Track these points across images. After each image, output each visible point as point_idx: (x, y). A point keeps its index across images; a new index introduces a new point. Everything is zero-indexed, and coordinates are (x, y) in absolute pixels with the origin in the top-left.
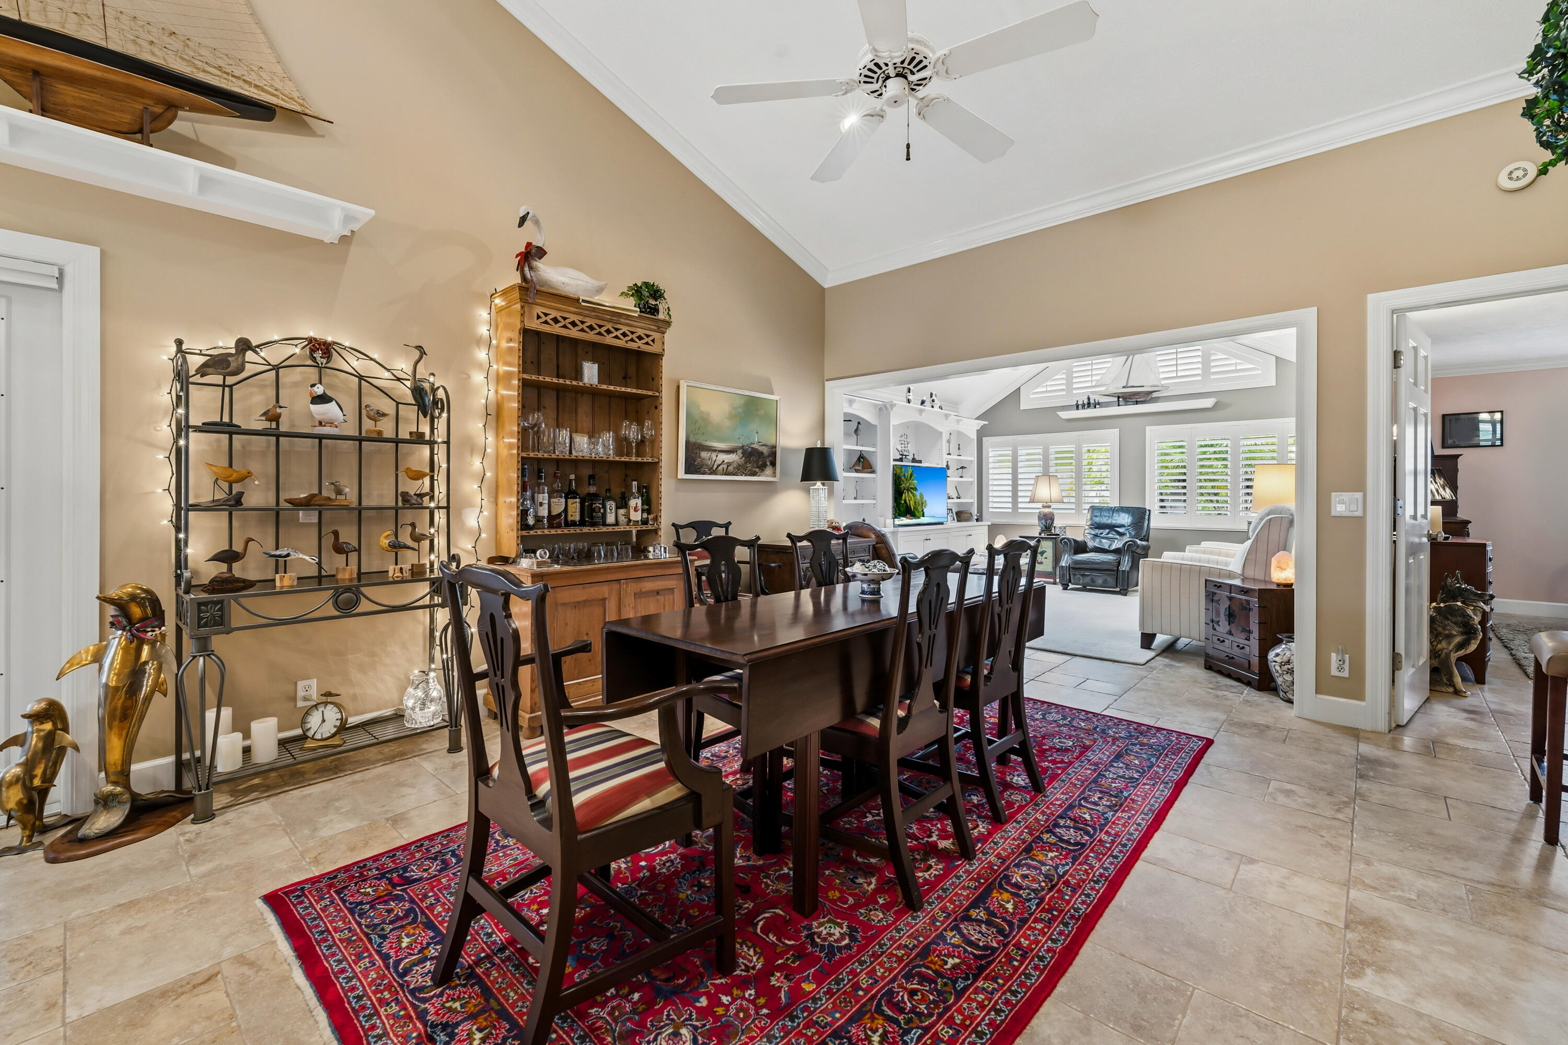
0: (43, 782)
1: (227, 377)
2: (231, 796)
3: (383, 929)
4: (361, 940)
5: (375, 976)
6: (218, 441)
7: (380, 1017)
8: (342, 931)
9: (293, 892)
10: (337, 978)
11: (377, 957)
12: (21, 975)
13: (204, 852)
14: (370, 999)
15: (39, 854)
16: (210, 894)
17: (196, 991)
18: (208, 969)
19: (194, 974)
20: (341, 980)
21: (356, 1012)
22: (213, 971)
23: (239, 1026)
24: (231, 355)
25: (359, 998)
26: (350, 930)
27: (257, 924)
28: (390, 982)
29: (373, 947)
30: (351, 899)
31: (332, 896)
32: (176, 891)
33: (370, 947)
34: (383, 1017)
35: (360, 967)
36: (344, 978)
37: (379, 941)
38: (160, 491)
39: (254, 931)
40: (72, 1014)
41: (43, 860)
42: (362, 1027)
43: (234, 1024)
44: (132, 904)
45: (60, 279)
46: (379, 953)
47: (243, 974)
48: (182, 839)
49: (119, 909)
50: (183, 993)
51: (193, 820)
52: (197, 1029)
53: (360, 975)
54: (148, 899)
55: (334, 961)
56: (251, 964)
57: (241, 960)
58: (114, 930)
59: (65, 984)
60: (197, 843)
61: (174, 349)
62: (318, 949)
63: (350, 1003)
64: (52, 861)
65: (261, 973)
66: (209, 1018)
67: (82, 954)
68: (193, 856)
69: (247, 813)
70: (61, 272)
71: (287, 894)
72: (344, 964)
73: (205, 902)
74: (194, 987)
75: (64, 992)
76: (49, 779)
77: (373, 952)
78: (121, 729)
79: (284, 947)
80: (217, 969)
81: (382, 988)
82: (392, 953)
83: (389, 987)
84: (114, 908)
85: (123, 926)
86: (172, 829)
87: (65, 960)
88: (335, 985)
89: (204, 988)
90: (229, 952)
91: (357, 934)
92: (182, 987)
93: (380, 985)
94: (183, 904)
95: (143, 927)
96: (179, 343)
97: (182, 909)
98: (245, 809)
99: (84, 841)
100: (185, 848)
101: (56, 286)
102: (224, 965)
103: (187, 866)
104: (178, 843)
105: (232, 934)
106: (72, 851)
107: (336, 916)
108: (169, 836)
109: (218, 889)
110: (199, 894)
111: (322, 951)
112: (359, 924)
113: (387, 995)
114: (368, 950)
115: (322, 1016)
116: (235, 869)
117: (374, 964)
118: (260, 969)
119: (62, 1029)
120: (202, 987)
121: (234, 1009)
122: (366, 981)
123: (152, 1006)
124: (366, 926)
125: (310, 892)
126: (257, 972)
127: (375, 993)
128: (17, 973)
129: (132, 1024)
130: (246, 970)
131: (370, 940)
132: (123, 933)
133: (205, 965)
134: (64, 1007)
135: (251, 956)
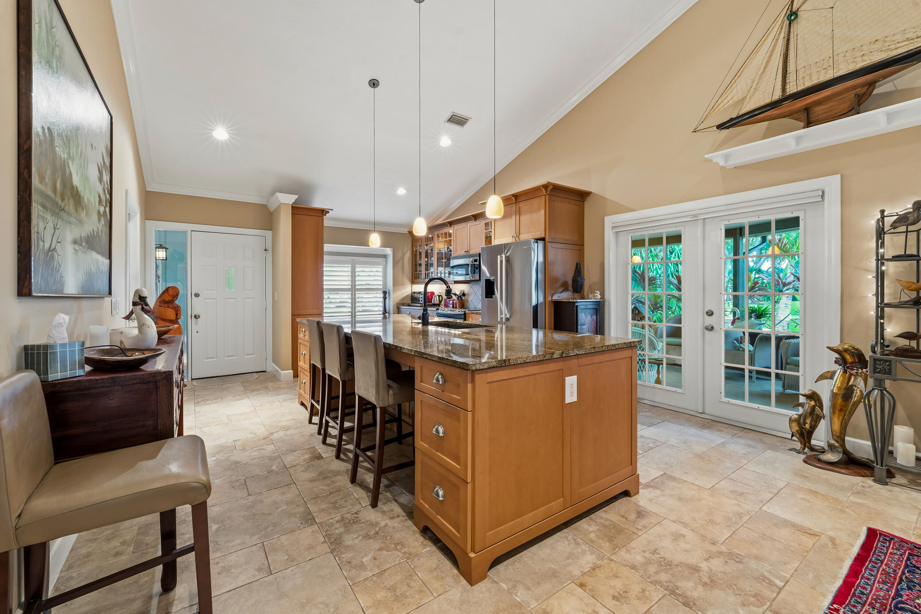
0: (810, 427)
1: (909, 227)
2: (909, 482)
3: (915, 586)
4: (895, 579)
5: (882, 595)
6: (911, 265)
7: (862, 607)
8: (889, 568)
9: (885, 536)
10: (862, 578)
11: (894, 591)
12: (763, 488)
13: (864, 495)
14: (867, 598)
15: (803, 457)
16: (848, 510)
17: (805, 534)
18: (817, 532)
19: (810, 529)
20: (863, 581)
21: (854, 595)
22: (817, 534)
23: (806, 556)
24: (909, 213)
25: (863, 593)
26: (895, 571)
27: (855, 535)
28: (887, 604)
29: (897, 586)
30: (914, 562)
31: (905, 553)
32: (836, 500)
33: (896, 584)
34: (864, 609)
35: (879, 586)
36: (864, 581)
37: (905, 586)
38: (870, 295)
39: (849, 536)
40: (765, 508)
41: (802, 459)
42: (850, 601)
43: (805, 554)
44: (816, 493)
45: (823, 196)
46: (897, 590)
47: (827, 544)
48: (861, 484)
49: (809, 490)
50: (799, 531)
51: (874, 479)
52: (792, 544)
53: (874, 588)
54: (822, 495)
55: (869, 573)
56: (834, 544)
57: (833, 540)
58: (801, 495)
59: (771, 499)
60: (866, 490)
61: (879, 216)
62: (868, 562)
63: (855, 590)
64: (805, 461)
65: (834, 550)
66: (799, 545)
67: (784, 495)
68: (858, 493)
69: (907, 493)
70: (823, 192)
71: (881, 535)
72: (873, 578)
73: (844, 512)
74: (805, 532)
75: (769, 501)
76: (813, 427)
77: (894, 588)
78: (839, 415)
79: (855, 550)
80: (820, 535)
81: (879, 601)
82: (905, 597)
83: (882, 604)
84: (808, 489)
85: (804, 497)
86: (862, 478)
87: (778, 493)
88: (858, 579)
89: (809, 536)
90: (831, 533)
91: (896, 575)
92: (802, 529)
93: (880, 599)
94: (833, 506)
95: (810, 502)
96: (882, 212)
97: (831, 507)
98: (908, 491)
99: (820, 460)
100: (858, 488)
101: (820, 199)
102: (823, 536)
103: (851, 494)
104: (857, 484)
105: (840, 529)
106: (815, 463)
107: (895, 561)
108: (857, 480)
109: (853, 511)
110: (843, 507)
111: (869, 564)
112: (903, 573)
113: (878, 605)
114: (893, 584)
115: (839, 583)
116: (871, 510)
117: (888, 592)
118: (836, 548)
119: (758, 510)
120: (808, 535)
121: (811, 550)
122: (875, 591)
123: (786, 525)
124: (906, 577)
125: (894, 543)
126: (833, 548)
127: (872, 599)
128: (763, 486)
129: (776, 525)
130: (830, 544)
131: (900, 583)
132: (802, 499)
133: (817, 530)
134: (764, 505)
135: (838, 542)
